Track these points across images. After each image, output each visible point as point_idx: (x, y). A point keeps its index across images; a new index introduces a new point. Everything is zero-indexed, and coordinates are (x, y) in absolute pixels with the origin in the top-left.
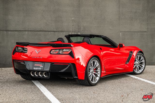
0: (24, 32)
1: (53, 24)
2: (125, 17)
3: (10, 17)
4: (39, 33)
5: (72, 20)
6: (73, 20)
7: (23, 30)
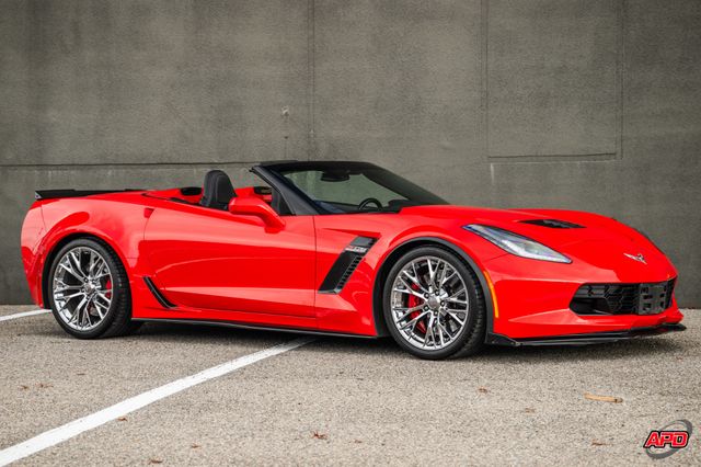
0: (102, 171)
1: (208, 136)
2: (510, 92)
3: (52, 115)
4: (154, 171)
5: (282, 117)
6: (286, 114)
7: (98, 161)
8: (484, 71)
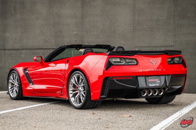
0: (22, 51)
1: (52, 40)
2: (142, 27)
3: (8, 34)
4: (37, 51)
5: (74, 34)
6: (76, 34)
7: (21, 48)
8: (134, 21)
